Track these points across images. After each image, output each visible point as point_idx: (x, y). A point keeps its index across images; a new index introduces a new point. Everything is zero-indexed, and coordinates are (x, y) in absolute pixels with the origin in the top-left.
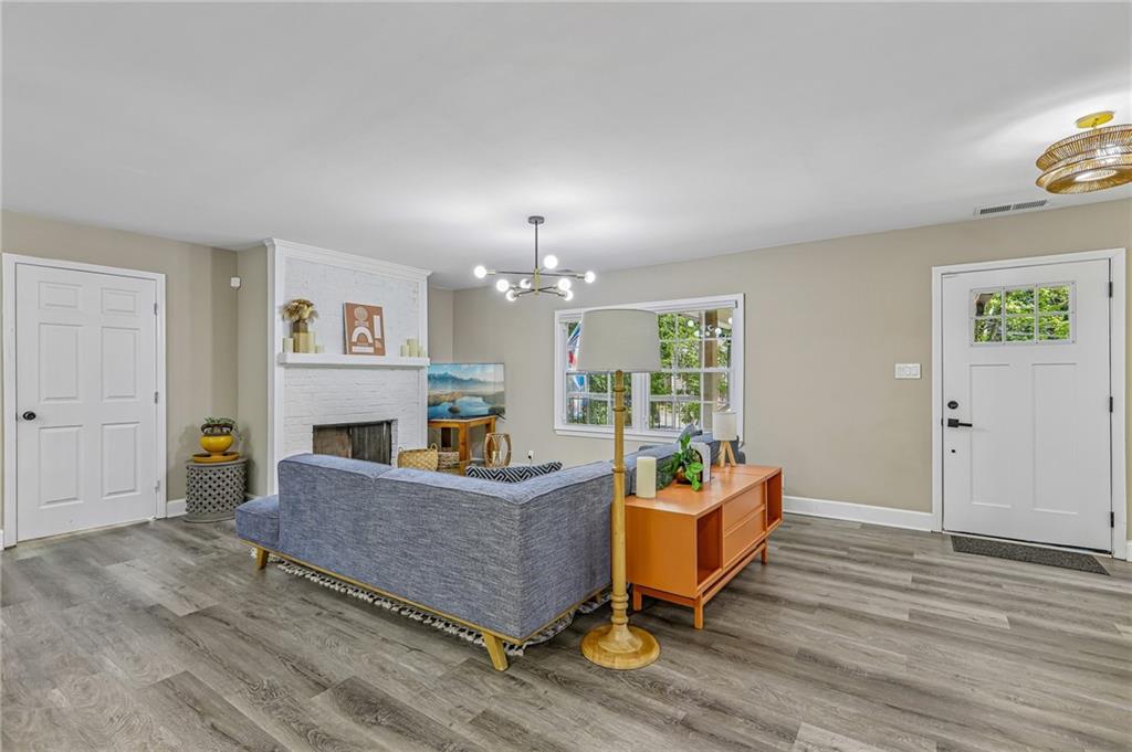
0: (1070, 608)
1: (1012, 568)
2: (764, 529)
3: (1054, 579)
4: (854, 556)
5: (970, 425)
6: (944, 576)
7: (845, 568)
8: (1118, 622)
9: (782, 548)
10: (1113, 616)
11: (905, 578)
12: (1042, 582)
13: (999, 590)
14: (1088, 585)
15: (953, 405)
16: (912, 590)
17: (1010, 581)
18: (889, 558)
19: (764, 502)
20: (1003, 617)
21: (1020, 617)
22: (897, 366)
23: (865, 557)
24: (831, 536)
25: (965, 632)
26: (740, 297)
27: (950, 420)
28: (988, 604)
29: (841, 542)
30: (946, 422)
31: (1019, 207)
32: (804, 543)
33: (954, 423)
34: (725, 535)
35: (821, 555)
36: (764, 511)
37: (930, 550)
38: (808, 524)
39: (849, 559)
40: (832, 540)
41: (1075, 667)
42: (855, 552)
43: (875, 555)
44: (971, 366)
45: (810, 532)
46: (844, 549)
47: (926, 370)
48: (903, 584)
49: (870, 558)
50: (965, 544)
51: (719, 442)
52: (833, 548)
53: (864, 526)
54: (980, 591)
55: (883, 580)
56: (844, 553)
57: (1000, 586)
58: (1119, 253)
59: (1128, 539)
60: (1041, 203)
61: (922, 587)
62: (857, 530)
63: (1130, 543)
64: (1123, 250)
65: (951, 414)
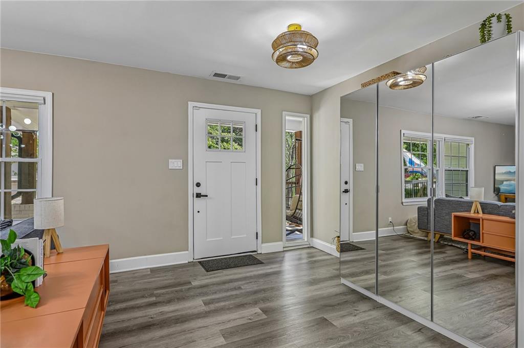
3: (252, 274)
4: (160, 299)
5: (207, 196)
6: (216, 293)
11: (199, 304)
12: (251, 278)
13: (243, 291)
15: (198, 185)
16: (209, 312)
17: (241, 282)
18: (181, 291)
20: (257, 310)
21: (264, 305)
22: (170, 160)
23: (167, 296)
24: (137, 287)
26: (48, 95)
27: (197, 194)
29: (145, 289)
30: (195, 196)
33: (199, 195)
35: (139, 307)
36: (103, 292)
37: (196, 276)
39: (159, 302)
40: (140, 290)
42: (159, 295)
43: (172, 292)
44: (206, 162)
46: (152, 295)
47: (185, 164)
48: (202, 309)
49: (172, 296)
52: (143, 297)
53: (153, 270)
55: (190, 312)
56: (154, 299)
57: (240, 288)
58: (259, 112)
59: (262, 243)
60: (238, 78)
61: (212, 307)
62: (148, 275)
63: (264, 245)
64: (260, 110)
65: (197, 190)
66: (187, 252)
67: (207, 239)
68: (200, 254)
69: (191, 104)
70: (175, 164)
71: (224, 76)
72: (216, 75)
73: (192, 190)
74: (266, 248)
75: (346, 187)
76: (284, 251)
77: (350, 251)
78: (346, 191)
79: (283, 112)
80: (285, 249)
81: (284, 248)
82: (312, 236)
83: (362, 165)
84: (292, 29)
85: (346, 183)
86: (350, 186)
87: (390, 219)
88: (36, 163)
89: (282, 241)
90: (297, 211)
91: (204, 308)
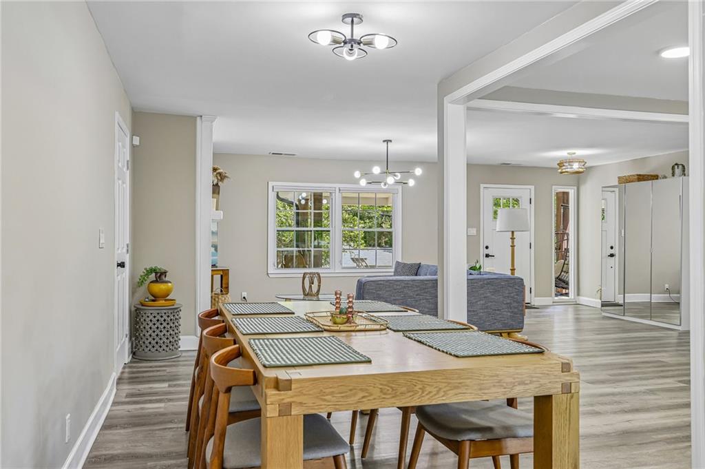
5: (492, 256)
15: (487, 247)
22: (468, 229)
27: (486, 254)
47: (478, 231)
58: (532, 187)
63: (536, 298)
64: (534, 186)
69: (482, 186)
70: (472, 232)
71: (508, 164)
73: (483, 251)
74: (538, 301)
75: (612, 251)
78: (612, 255)
79: (554, 187)
80: (554, 304)
81: (553, 302)
82: (578, 295)
85: (612, 248)
86: (616, 251)
87: (667, 286)
89: (552, 297)
90: (563, 273)
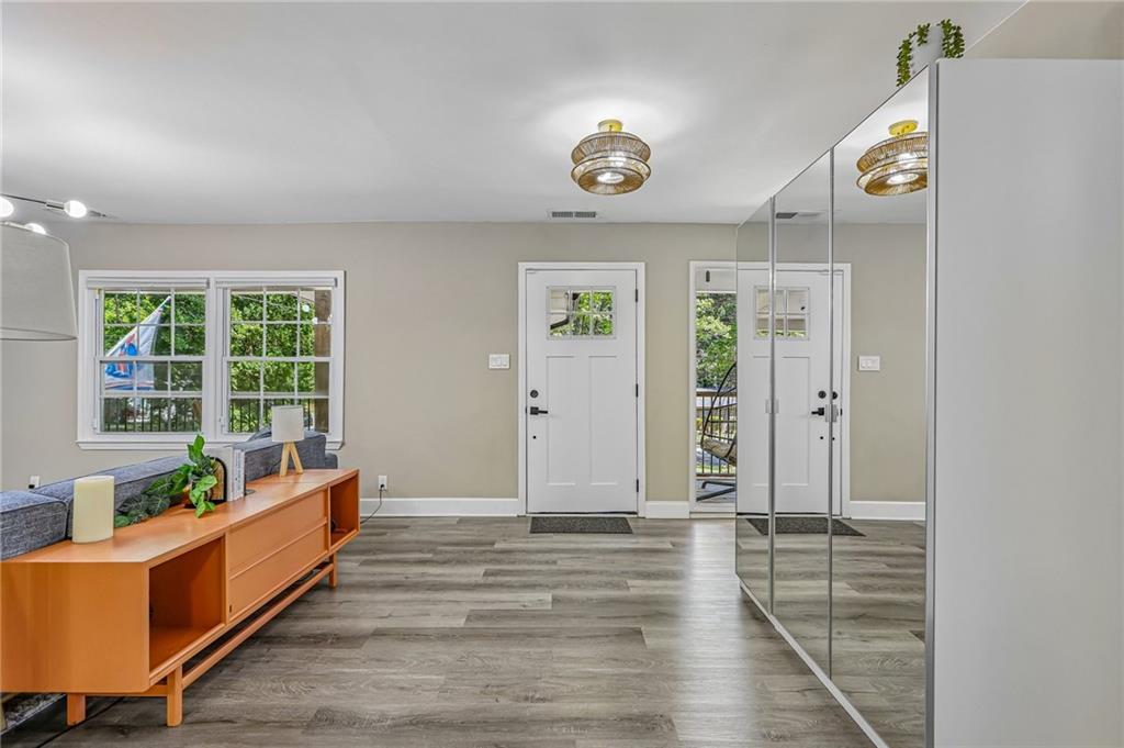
0: (601, 573)
1: (570, 542)
2: (326, 548)
3: (595, 546)
4: (438, 558)
5: (546, 412)
6: (513, 563)
7: (423, 574)
8: (630, 578)
9: (364, 563)
10: (627, 572)
11: (476, 573)
12: (588, 551)
13: (554, 567)
14: (617, 546)
15: (534, 394)
16: (480, 586)
17: (562, 555)
18: (471, 552)
19: (326, 515)
20: (549, 596)
21: (561, 592)
22: (491, 355)
23: (448, 557)
25: (514, 624)
26: (340, 275)
27: (532, 408)
28: (540, 585)
29: (432, 543)
30: (529, 410)
31: (579, 214)
32: (392, 552)
33: (535, 411)
34: (229, 576)
35: (405, 562)
36: (326, 525)
37: (510, 536)
38: (406, 527)
39: (432, 561)
41: (591, 637)
42: (441, 552)
43: (460, 552)
44: (548, 357)
45: (406, 536)
46: (431, 551)
47: (513, 361)
48: (473, 580)
49: (453, 556)
50: (541, 525)
51: (282, 444)
52: (421, 551)
53: (462, 521)
54: (538, 572)
55: (456, 580)
56: (430, 556)
57: (555, 562)
58: (641, 267)
59: (647, 500)
60: (593, 215)
61: (491, 580)
62: (453, 525)
63: (649, 503)
64: (643, 264)
65: (533, 402)
66: (516, 500)
67: (548, 481)
68: (537, 506)
69: (522, 266)
70: (499, 361)
71: (568, 214)
72: (555, 214)
73: (524, 401)
74: (653, 510)
75: (822, 403)
76: (691, 519)
77: (813, 532)
79: (692, 263)
80: (693, 516)
81: (691, 513)
83: (878, 358)
84: (606, 129)
85: (823, 395)
86: (842, 403)
88: (327, 363)
89: (688, 500)
91: (481, 580)
